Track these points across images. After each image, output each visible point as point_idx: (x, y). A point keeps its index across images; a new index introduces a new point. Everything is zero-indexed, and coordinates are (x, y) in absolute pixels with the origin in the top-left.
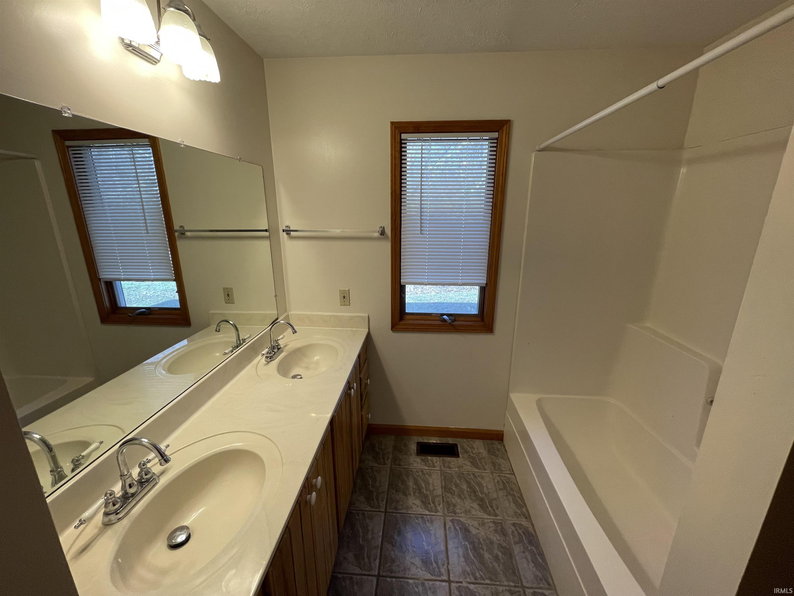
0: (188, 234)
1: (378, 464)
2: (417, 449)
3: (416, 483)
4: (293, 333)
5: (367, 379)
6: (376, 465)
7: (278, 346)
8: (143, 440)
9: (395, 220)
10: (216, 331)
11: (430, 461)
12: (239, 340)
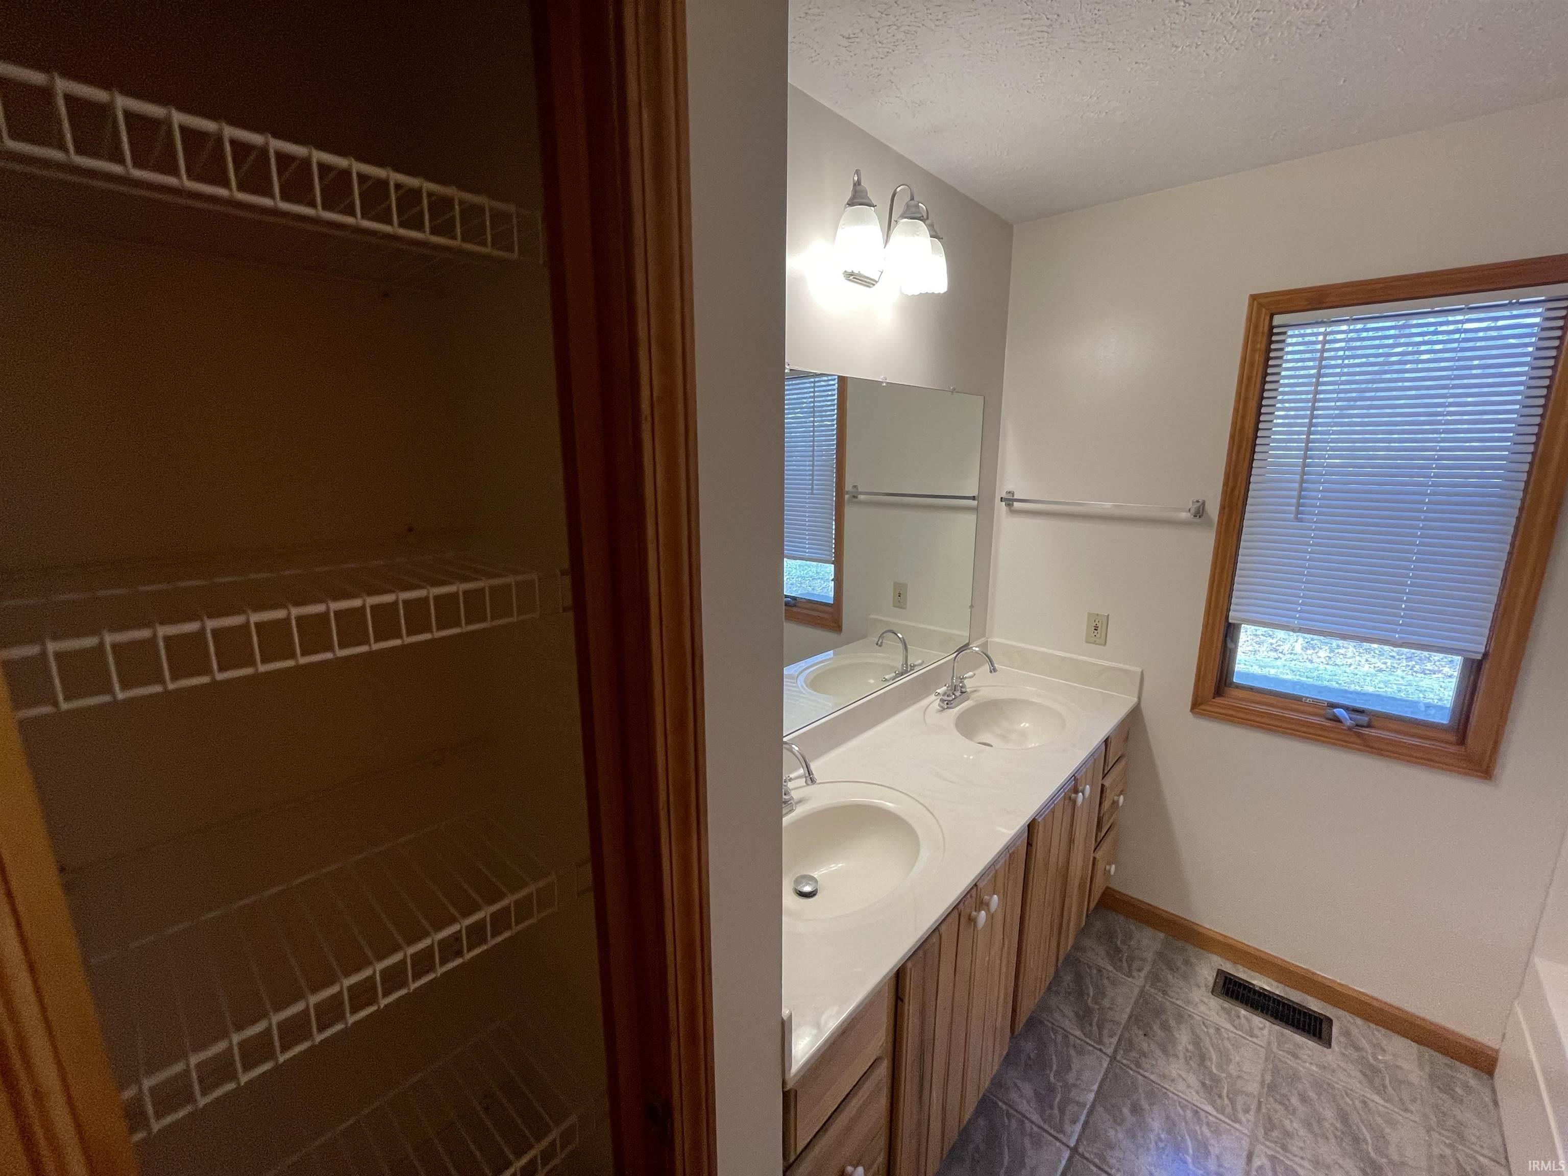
0: (862, 497)
1: (1115, 969)
2: (1215, 982)
3: (1197, 1042)
4: (991, 672)
5: (1119, 795)
6: (1111, 968)
7: (962, 687)
8: (793, 746)
9: (1233, 490)
10: (877, 644)
11: (1243, 1019)
12: (906, 664)
